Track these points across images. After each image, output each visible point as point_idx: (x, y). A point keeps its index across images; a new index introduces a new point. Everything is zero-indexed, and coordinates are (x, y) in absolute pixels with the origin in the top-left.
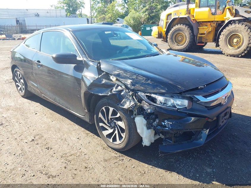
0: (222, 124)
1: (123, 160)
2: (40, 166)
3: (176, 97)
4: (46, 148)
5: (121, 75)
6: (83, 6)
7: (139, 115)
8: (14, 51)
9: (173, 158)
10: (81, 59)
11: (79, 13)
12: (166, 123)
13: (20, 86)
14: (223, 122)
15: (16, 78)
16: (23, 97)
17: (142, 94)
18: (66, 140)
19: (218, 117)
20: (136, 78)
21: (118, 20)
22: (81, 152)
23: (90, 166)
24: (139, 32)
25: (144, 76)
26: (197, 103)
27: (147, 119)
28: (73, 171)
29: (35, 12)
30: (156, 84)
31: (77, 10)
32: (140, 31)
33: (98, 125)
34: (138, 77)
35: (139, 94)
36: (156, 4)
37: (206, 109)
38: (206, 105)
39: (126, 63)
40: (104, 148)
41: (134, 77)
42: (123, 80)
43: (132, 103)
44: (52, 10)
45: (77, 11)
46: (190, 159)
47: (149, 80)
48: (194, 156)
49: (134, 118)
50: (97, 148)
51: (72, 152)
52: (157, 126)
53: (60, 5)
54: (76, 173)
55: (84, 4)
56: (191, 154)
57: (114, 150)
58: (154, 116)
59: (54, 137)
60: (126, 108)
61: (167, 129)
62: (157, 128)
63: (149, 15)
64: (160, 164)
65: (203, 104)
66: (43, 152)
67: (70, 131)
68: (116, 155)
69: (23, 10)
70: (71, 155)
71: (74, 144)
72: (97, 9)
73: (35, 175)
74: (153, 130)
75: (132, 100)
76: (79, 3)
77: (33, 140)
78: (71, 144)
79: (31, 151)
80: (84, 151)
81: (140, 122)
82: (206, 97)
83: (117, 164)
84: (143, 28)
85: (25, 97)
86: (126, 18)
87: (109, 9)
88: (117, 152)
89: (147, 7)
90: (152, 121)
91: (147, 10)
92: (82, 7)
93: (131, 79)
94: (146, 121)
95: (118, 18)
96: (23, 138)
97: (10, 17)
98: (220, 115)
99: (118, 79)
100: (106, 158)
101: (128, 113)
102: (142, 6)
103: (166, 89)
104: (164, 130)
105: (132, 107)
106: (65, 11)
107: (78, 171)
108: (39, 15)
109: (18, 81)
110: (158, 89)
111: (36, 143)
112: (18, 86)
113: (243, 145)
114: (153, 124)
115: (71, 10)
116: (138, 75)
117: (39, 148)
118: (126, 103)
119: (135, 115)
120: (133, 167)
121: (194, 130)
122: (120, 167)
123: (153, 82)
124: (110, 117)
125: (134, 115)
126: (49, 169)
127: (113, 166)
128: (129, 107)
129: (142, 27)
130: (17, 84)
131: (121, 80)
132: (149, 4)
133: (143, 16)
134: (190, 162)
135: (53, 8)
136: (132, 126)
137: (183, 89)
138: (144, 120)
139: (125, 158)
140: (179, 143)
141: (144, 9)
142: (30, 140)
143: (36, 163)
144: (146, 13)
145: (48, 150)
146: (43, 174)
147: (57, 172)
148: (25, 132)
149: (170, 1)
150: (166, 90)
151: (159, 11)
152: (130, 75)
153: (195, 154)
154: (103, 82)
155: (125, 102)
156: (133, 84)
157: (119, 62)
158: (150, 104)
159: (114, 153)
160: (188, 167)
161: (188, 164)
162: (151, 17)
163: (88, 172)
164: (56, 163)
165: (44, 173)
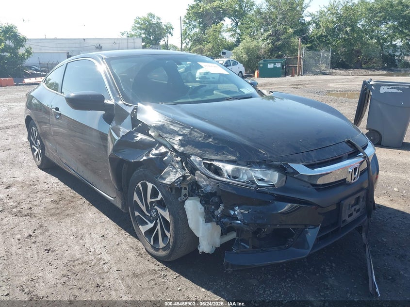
0: (349, 220)
1: (166, 276)
2: (24, 279)
3: (256, 166)
4: (46, 250)
5: (166, 128)
6: (170, 33)
7: (192, 196)
8: (31, 94)
9: (255, 278)
10: (112, 102)
11: (164, 43)
12: (236, 213)
13: (37, 150)
14: (350, 215)
15: (32, 138)
16: (40, 167)
17: (197, 159)
18: (83, 238)
19: (339, 205)
20: (190, 134)
21: (224, 53)
22: (101, 259)
23: (106, 283)
24: (256, 71)
25: (202, 130)
26: (294, 177)
27: (206, 203)
28: (76, 290)
29: (96, 43)
30: (220, 145)
31: (161, 39)
32: (258, 70)
33: (133, 214)
34: (193, 132)
35: (191, 158)
36: (285, 26)
37: (313, 189)
38: (312, 182)
39: (183, 110)
40: (140, 255)
41: (186, 131)
42: (168, 136)
43: (179, 175)
44: (122, 39)
45: (162, 41)
46: (287, 280)
47: (209, 137)
48: (296, 276)
49: (183, 202)
50: (129, 254)
51: (86, 258)
52: (221, 218)
53: (136, 31)
54: (79, 295)
55: (171, 30)
56: (290, 273)
57: (155, 260)
58: (216, 199)
59: (66, 232)
60: (169, 183)
61: (239, 222)
62: (222, 220)
63: (273, 44)
64: (228, 287)
65: (306, 180)
66: (38, 255)
67: (94, 223)
68: (157, 268)
69: (79, 39)
70: (82, 264)
71: (93, 245)
72: (191, 37)
73: (11, 294)
74: (216, 223)
75: (179, 170)
76: (165, 28)
77: (31, 236)
78: (88, 245)
79: (20, 253)
80: (105, 258)
81: (193, 208)
82: (312, 166)
83: (153, 283)
84: (261, 65)
85: (43, 167)
86: (236, 49)
87: (209, 36)
88: (159, 263)
89: (270, 32)
90: (213, 207)
91: (270, 35)
92: (168, 34)
93: (180, 135)
94: (203, 208)
95: (224, 51)
96: (16, 233)
97: (58, 50)
98: (342, 202)
99: (161, 134)
100: (138, 272)
101: (173, 193)
102: (262, 30)
103: (238, 155)
104: (234, 224)
105: (178, 182)
106: (141, 40)
107: (83, 290)
108: (101, 47)
109: (34, 142)
110: (224, 154)
111: (33, 241)
112: (33, 150)
113: (395, 260)
114: (216, 213)
115: (152, 38)
116: (193, 128)
117: (34, 249)
118: (169, 175)
119: (185, 195)
120: (179, 289)
121: (293, 227)
122: (157, 289)
123: (217, 142)
124: (149, 200)
125: (182, 196)
126: (37, 285)
127: (145, 285)
128: (174, 182)
129: (261, 63)
130: (33, 146)
131: (165, 135)
132: (273, 27)
133: (263, 46)
134: (285, 286)
135: (125, 37)
136: (180, 217)
137: (268, 155)
138: (200, 206)
139: (170, 274)
140: (262, 250)
141: (266, 34)
142: (26, 235)
143: (21, 274)
144: (268, 41)
145: (48, 252)
146: (24, 292)
147: (48, 291)
148: (23, 223)
149: (309, 22)
150: (237, 157)
151: (290, 37)
152: (180, 128)
153: (298, 272)
154: (137, 139)
155: (168, 173)
156: (182, 144)
157: (171, 107)
158: (209, 177)
159: (155, 263)
160: (278, 295)
161: (280, 290)
162: (276, 47)
163: (100, 293)
164: (51, 275)
165: (26, 290)
